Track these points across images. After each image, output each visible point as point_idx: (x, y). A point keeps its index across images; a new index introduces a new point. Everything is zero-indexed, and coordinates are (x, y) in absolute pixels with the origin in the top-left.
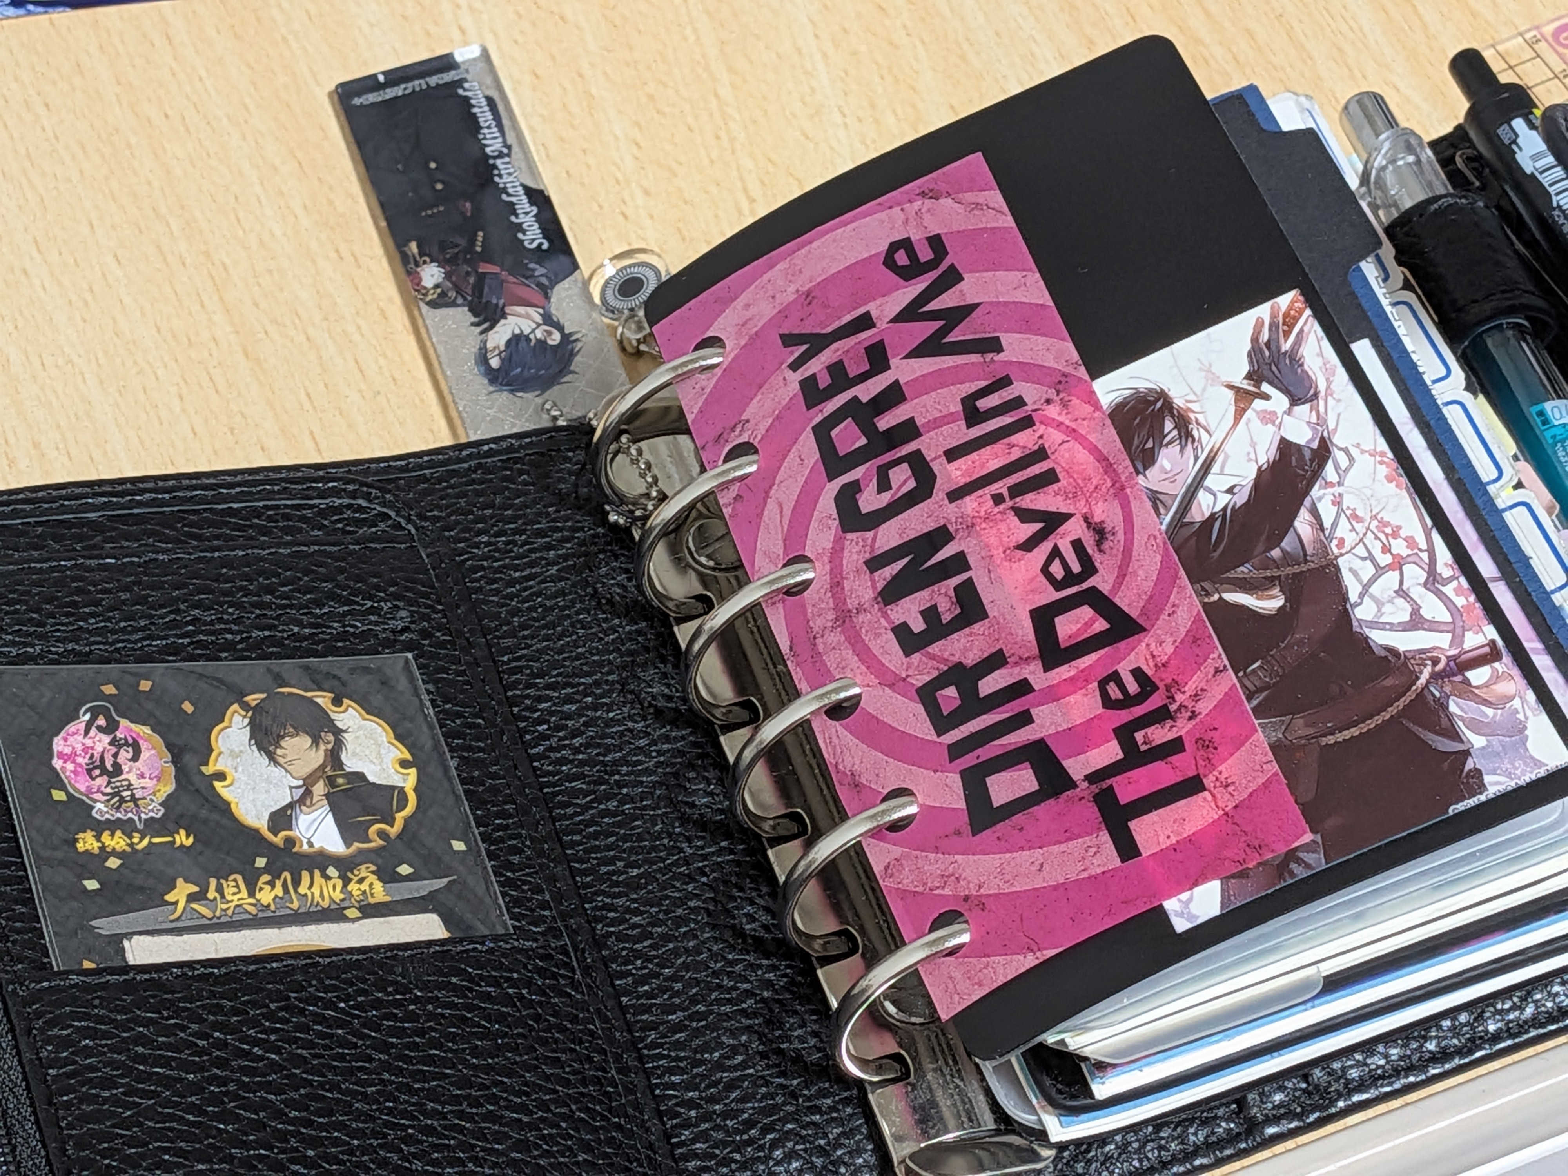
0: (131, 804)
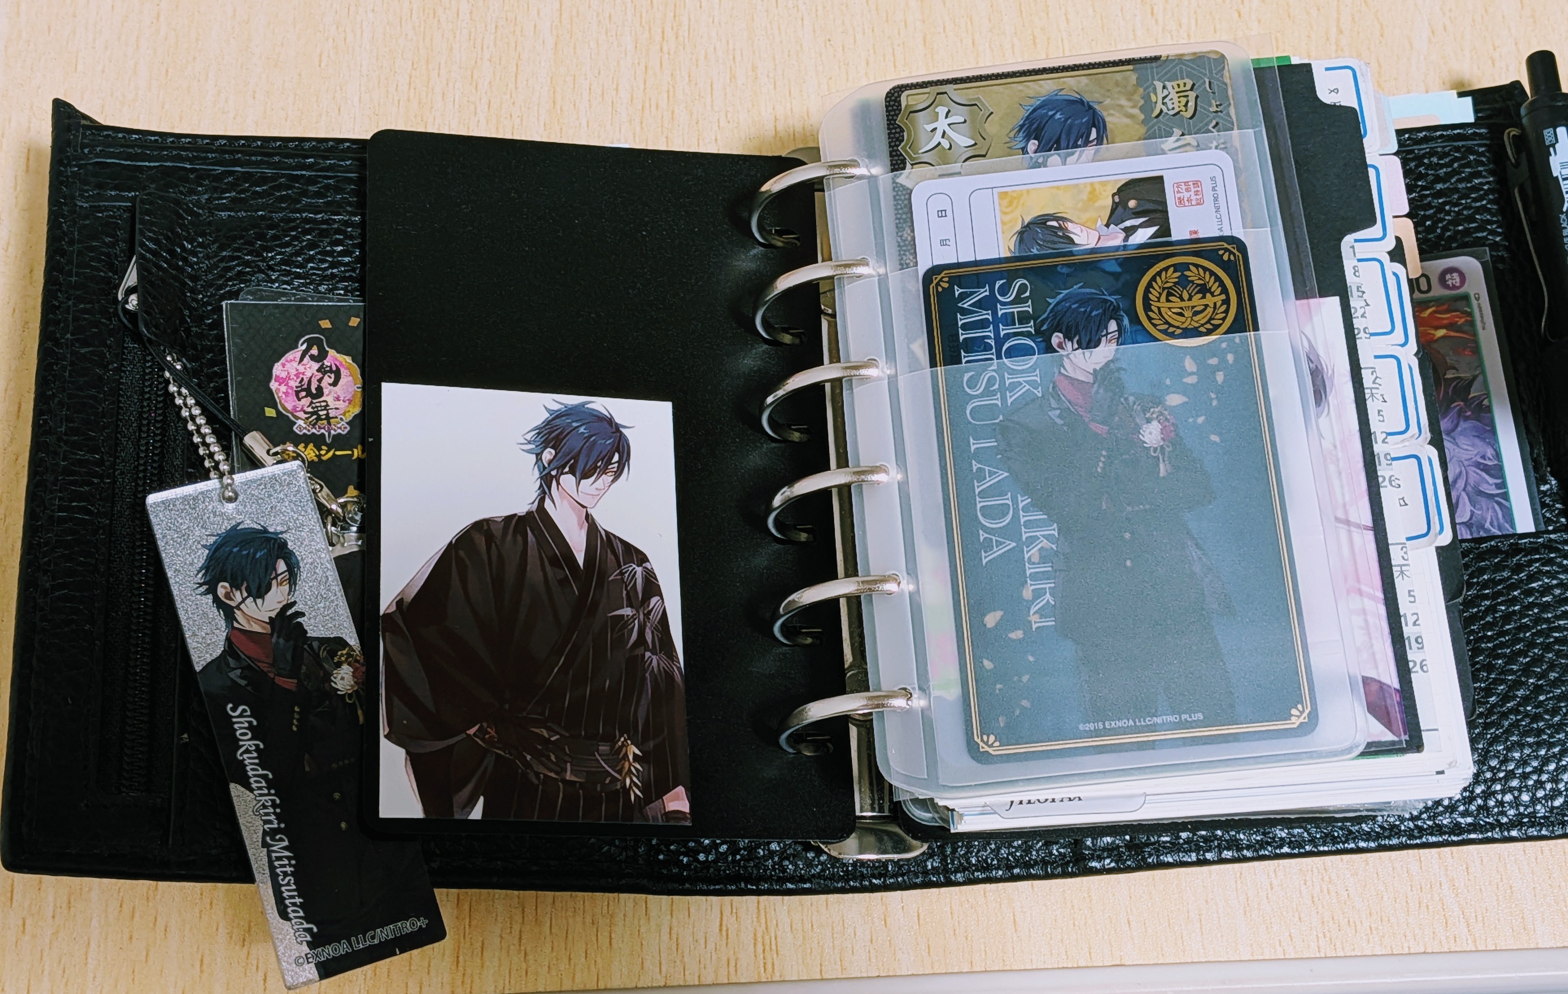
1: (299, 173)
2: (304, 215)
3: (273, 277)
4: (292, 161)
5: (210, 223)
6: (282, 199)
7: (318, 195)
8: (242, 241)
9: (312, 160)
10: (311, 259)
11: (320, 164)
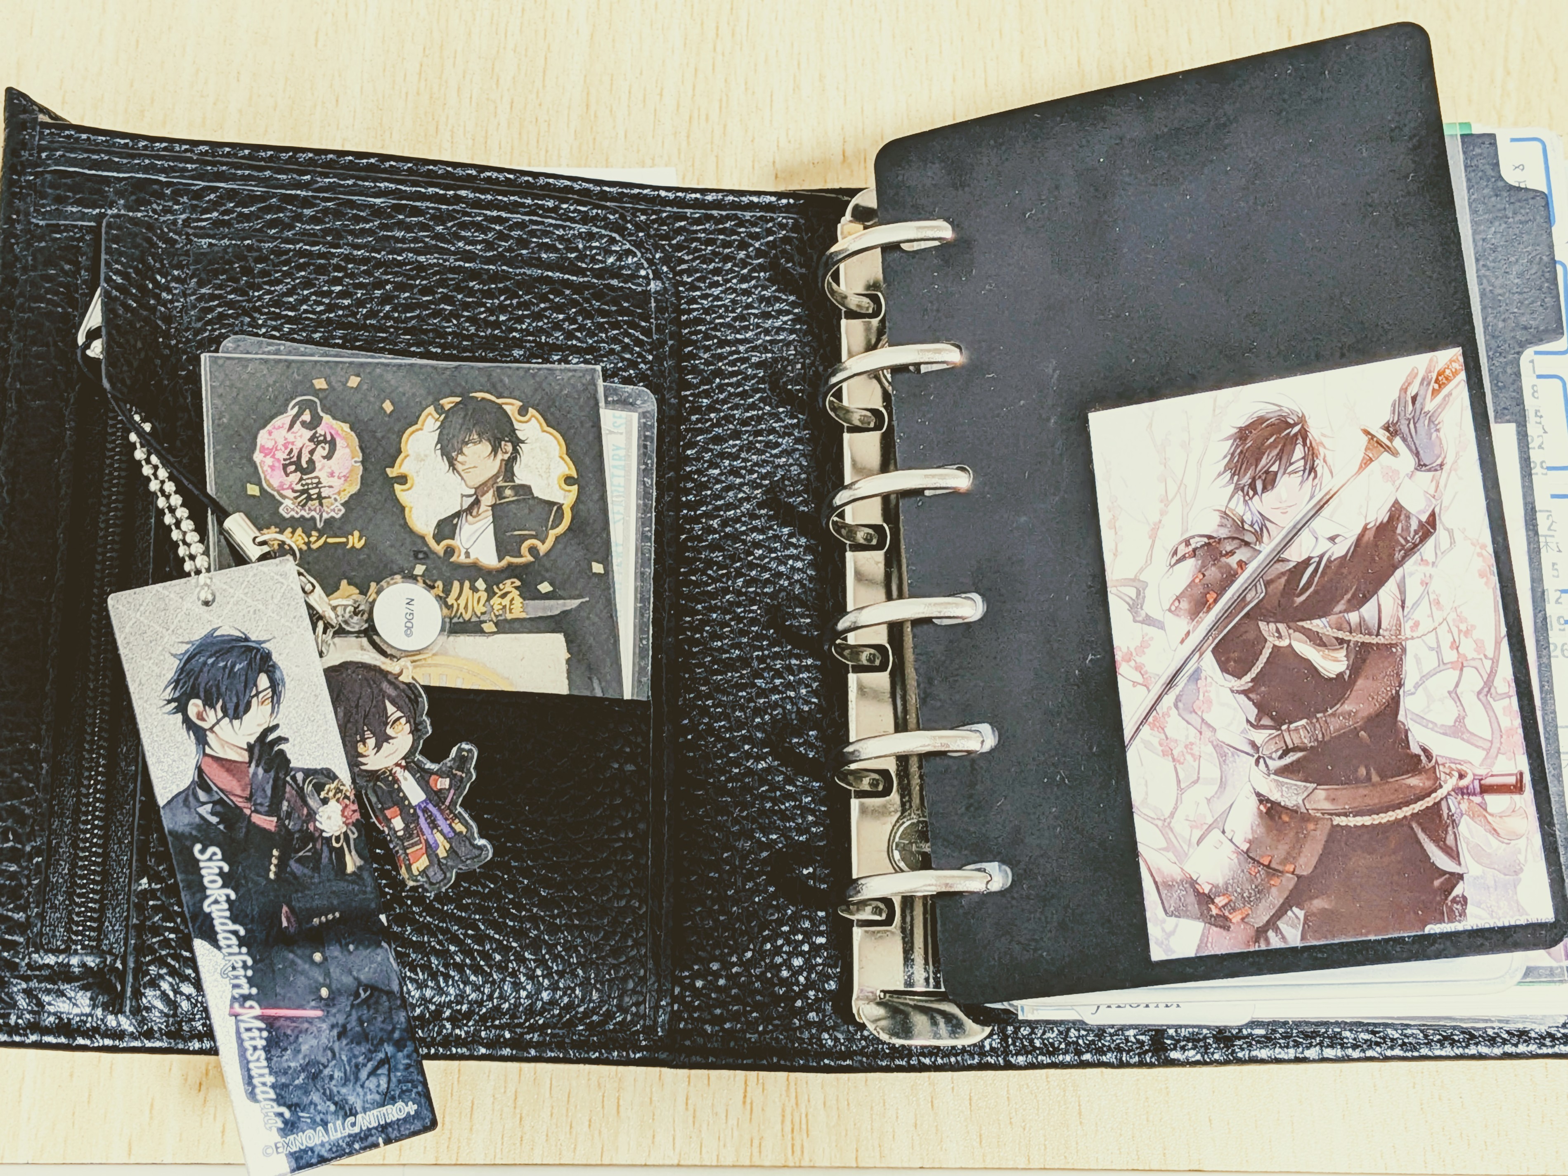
0: (316, 502)
1: (293, 192)
2: (298, 246)
3: (260, 322)
4: (285, 177)
5: (187, 253)
6: (272, 224)
7: (314, 220)
8: (224, 277)
9: (308, 177)
10: (305, 300)
11: (318, 182)
